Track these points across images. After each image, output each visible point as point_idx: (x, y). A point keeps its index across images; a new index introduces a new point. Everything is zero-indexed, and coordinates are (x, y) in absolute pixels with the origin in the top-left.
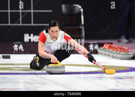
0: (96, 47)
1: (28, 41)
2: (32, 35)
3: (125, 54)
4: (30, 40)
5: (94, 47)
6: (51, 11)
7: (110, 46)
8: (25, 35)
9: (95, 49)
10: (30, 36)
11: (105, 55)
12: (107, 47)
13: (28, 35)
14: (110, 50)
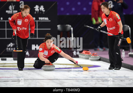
0: (78, 53)
1: (34, 49)
2: (37, 45)
3: (95, 57)
4: (36, 49)
5: (76, 53)
6: (50, 29)
7: (86, 52)
8: (32, 45)
9: (77, 54)
10: (36, 46)
11: (83, 58)
12: (84, 53)
13: (34, 45)
14: (86, 55)
